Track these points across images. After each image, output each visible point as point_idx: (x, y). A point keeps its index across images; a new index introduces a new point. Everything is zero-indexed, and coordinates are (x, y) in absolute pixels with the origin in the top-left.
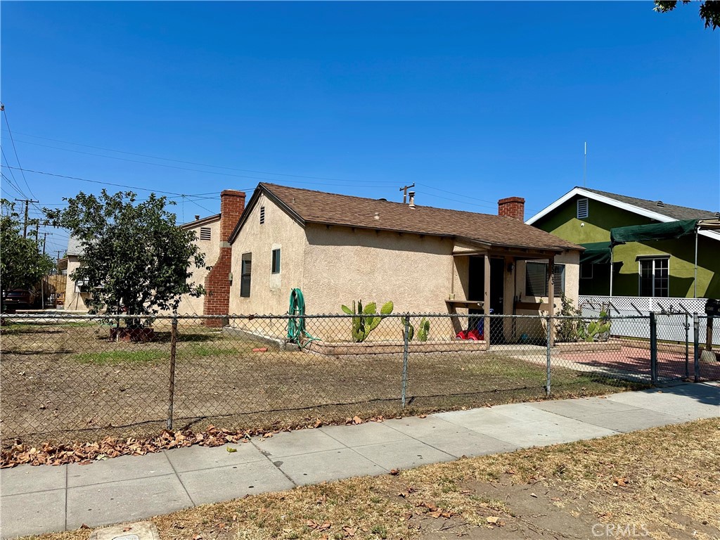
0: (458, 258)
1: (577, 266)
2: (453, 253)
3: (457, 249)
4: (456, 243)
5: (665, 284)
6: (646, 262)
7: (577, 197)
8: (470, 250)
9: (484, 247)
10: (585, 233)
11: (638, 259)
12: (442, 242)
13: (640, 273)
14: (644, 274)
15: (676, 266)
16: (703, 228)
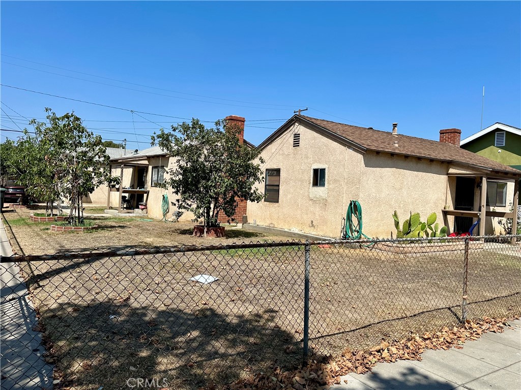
0: (451, 177)
2: (448, 174)
3: (452, 171)
4: (452, 167)
7: (497, 130)
8: (468, 172)
9: (484, 171)
10: (502, 157)
12: (442, 165)
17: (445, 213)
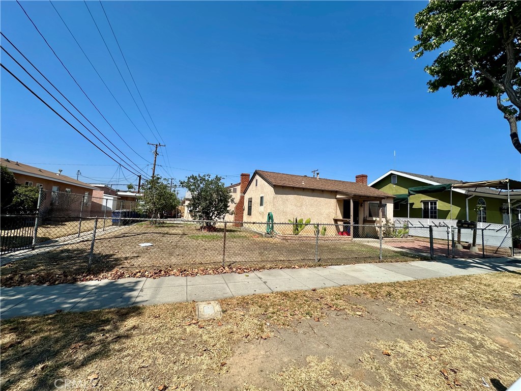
0: (339, 200)
1: (393, 204)
2: (336, 198)
3: (338, 196)
4: (338, 194)
5: (435, 213)
6: (426, 203)
7: (392, 174)
8: (344, 197)
9: (350, 196)
10: (396, 190)
11: (421, 201)
12: (332, 193)
13: (423, 208)
14: (425, 208)
15: (441, 205)
16: (454, 187)
17: (336, 221)
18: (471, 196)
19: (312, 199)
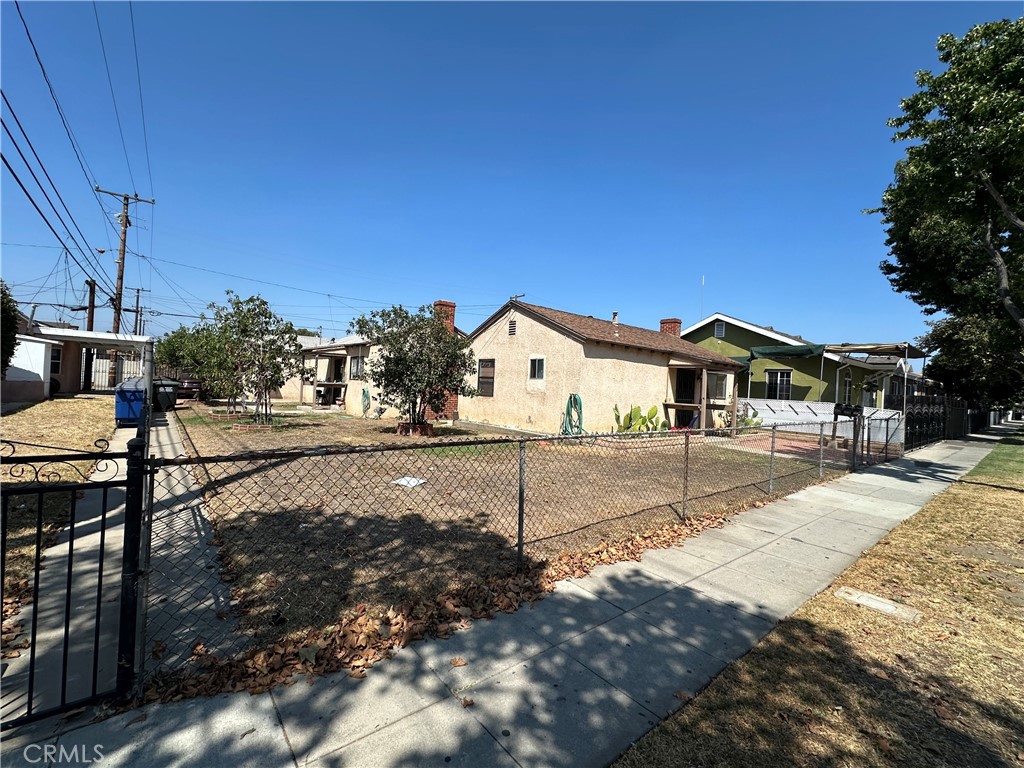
0: (672, 369)
1: (733, 376)
2: (668, 365)
3: (672, 362)
4: (672, 358)
5: (788, 390)
6: (772, 373)
7: (717, 320)
8: (689, 364)
9: (704, 362)
10: (721, 349)
11: (766, 371)
12: (659, 356)
13: (767, 381)
14: (770, 383)
15: (797, 378)
16: (828, 351)
17: (666, 407)
18: (844, 364)
19: (637, 367)
